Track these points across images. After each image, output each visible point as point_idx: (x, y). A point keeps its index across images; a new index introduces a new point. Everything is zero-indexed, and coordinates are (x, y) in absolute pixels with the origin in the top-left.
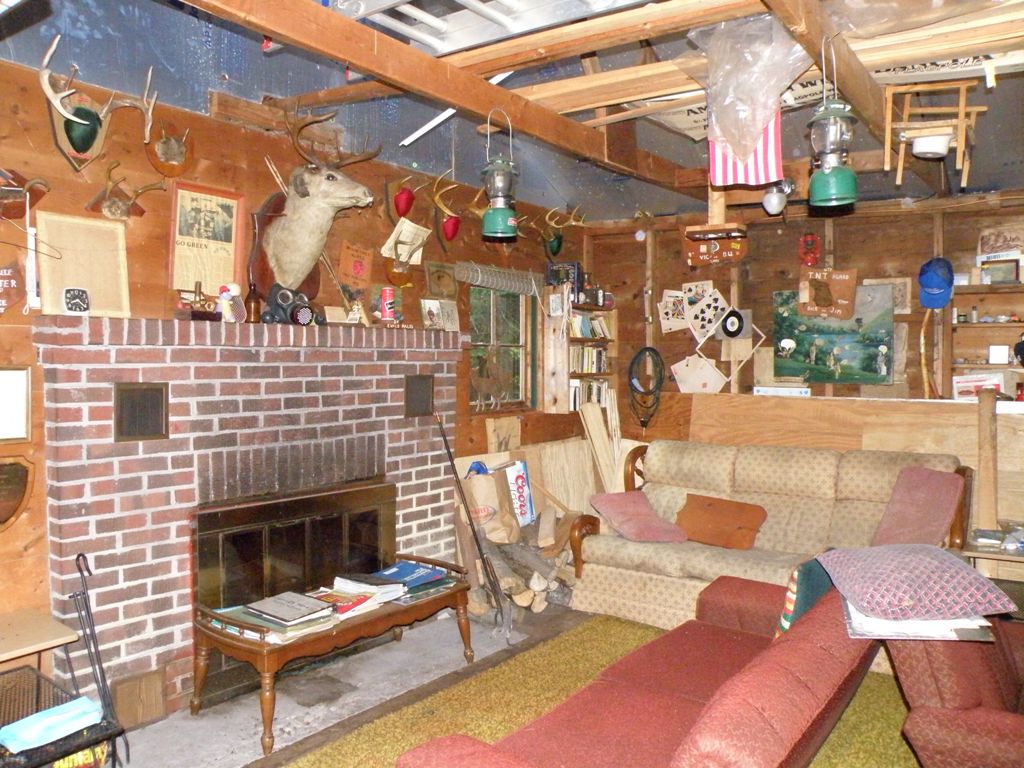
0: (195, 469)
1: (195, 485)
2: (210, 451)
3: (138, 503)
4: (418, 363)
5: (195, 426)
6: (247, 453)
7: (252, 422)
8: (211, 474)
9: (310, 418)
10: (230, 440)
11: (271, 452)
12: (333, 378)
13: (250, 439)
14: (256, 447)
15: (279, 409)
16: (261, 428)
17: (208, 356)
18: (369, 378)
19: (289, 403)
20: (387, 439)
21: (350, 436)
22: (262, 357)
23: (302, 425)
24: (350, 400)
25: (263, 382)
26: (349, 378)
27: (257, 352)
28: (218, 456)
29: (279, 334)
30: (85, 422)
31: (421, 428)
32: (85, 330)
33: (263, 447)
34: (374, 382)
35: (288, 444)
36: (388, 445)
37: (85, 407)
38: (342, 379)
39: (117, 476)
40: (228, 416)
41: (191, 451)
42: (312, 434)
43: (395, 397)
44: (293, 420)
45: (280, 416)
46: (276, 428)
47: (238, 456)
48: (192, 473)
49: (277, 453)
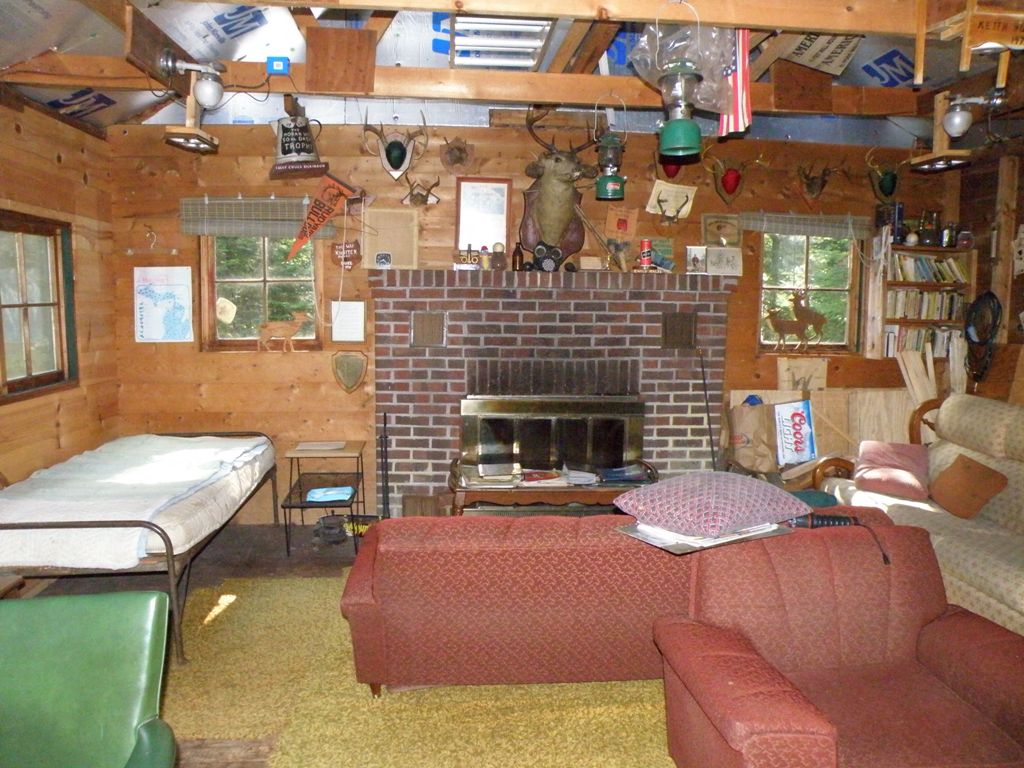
0: (465, 369)
1: (465, 381)
2: (477, 359)
3: (424, 387)
4: (678, 303)
5: (466, 341)
6: (505, 364)
7: (512, 341)
8: (477, 375)
9: (562, 342)
10: (493, 353)
11: (527, 364)
12: (586, 312)
13: (509, 354)
14: (515, 359)
15: (535, 333)
16: (519, 346)
17: (476, 294)
18: (625, 313)
19: (544, 330)
20: (641, 365)
21: (601, 359)
22: (519, 296)
23: (555, 347)
24: (603, 330)
25: (521, 313)
26: (602, 313)
28: (483, 364)
29: (528, 278)
30: (392, 334)
31: (681, 358)
32: (384, 278)
33: (521, 360)
34: (628, 316)
35: (543, 360)
36: (642, 369)
37: (392, 324)
38: (594, 313)
39: (411, 368)
40: (492, 335)
41: (463, 358)
42: (566, 354)
43: (652, 330)
44: (548, 342)
45: (535, 338)
46: (532, 347)
47: (499, 365)
48: (463, 373)
49: (532, 365)
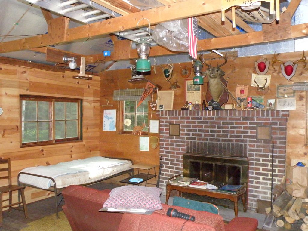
0: (186, 144)
1: (186, 148)
2: (189, 141)
3: (173, 149)
4: (263, 122)
5: (186, 134)
6: (199, 143)
7: (201, 135)
8: (189, 146)
9: (218, 136)
10: (195, 139)
11: (205, 143)
12: (227, 125)
13: (200, 139)
14: (201, 141)
15: (209, 132)
16: (203, 137)
17: (188, 118)
18: (240, 126)
19: (211, 131)
20: (248, 146)
21: (232, 143)
22: (202, 119)
23: (215, 138)
24: (233, 132)
25: (204, 125)
26: (232, 125)
28: (191, 142)
29: (204, 113)
30: (164, 131)
31: (264, 144)
33: (203, 142)
34: (243, 127)
35: (211, 142)
36: (248, 148)
37: (164, 128)
38: (229, 125)
39: (170, 143)
40: (194, 133)
41: (185, 140)
42: (219, 140)
43: (252, 133)
44: (213, 136)
45: (209, 134)
46: (207, 137)
47: (196, 143)
48: (185, 145)
49: (207, 144)
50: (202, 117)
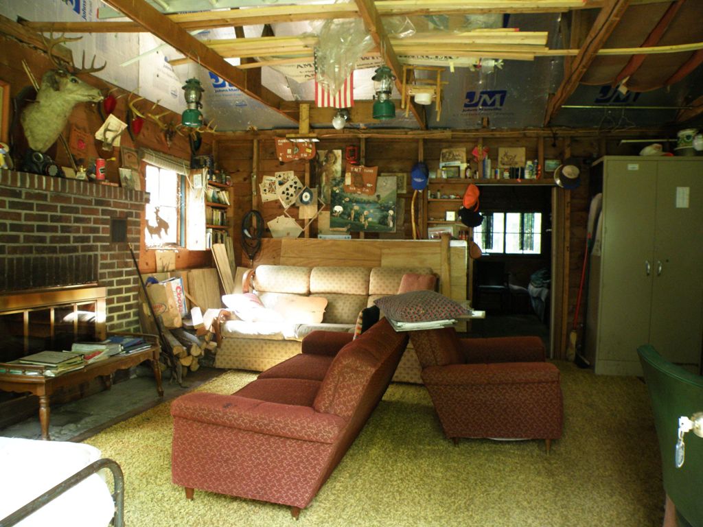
4: (118, 210)
6: (12, 260)
7: (15, 239)
9: (52, 240)
11: (28, 260)
12: (67, 215)
13: (14, 250)
14: (18, 256)
15: (33, 231)
16: (21, 244)
18: (89, 216)
20: (99, 258)
21: (77, 254)
22: (23, 196)
23: (48, 244)
24: (78, 230)
25: (24, 212)
26: (77, 215)
27: (20, 192)
29: (36, 181)
31: (119, 252)
33: (23, 256)
34: (92, 220)
35: (39, 256)
36: (100, 262)
38: (72, 215)
40: (1, 233)
42: (54, 250)
43: (104, 231)
44: (42, 240)
45: (33, 236)
46: (31, 244)
47: (6, 260)
49: (32, 262)
50: (24, 191)
